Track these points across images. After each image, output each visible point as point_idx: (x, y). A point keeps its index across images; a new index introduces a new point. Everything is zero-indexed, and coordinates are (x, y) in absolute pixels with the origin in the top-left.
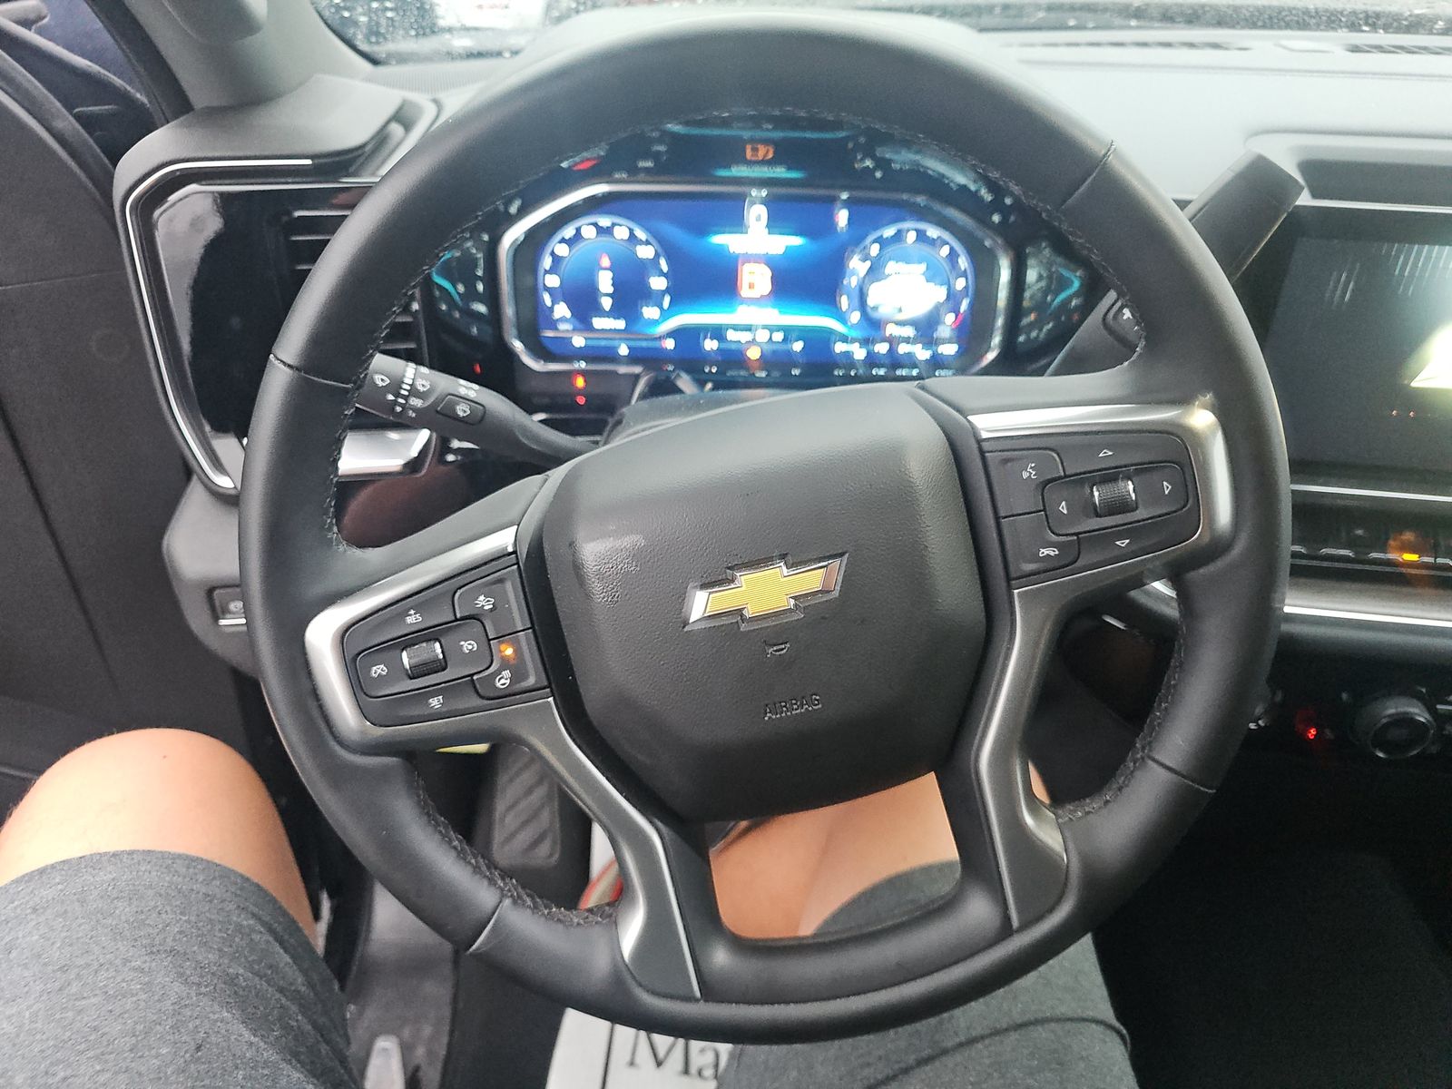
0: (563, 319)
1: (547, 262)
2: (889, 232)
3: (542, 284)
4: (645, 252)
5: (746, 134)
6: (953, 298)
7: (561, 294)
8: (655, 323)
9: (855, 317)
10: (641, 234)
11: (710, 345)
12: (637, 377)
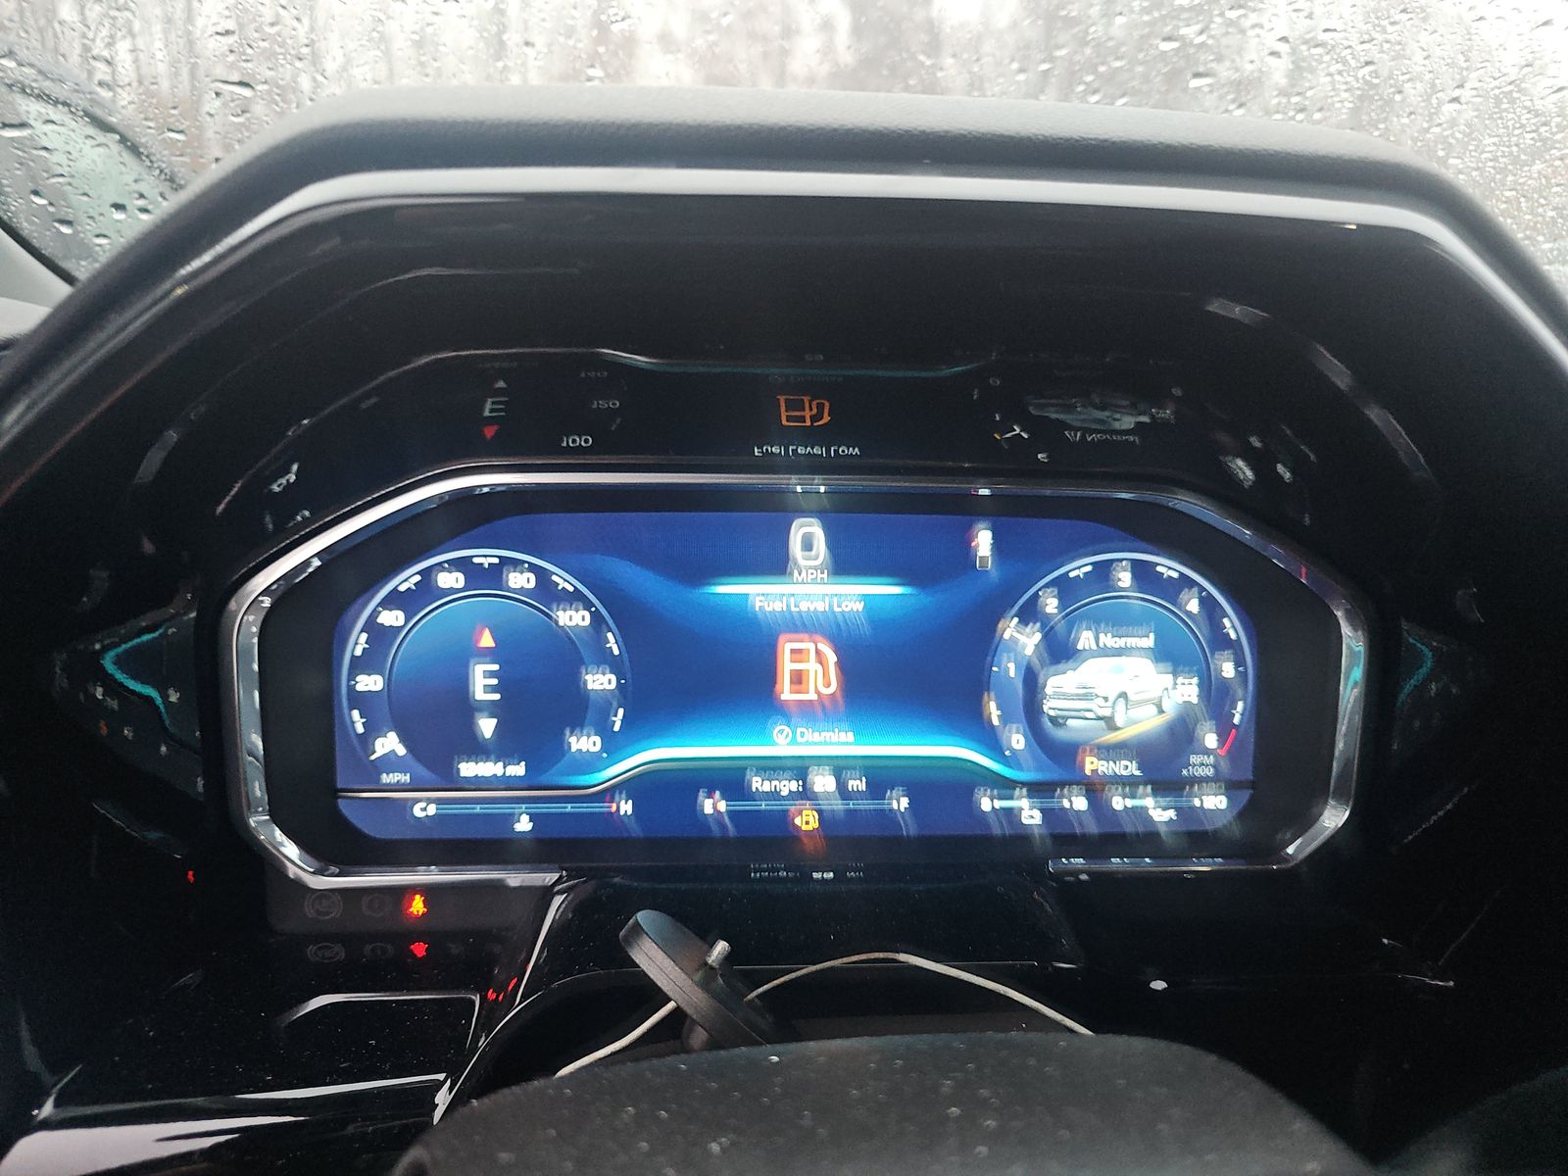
0: (390, 762)
1: (358, 643)
2: (1079, 568)
3: (344, 690)
4: (573, 618)
5: (775, 372)
6: (1215, 695)
7: (382, 712)
8: (590, 763)
9: (1017, 741)
10: (563, 581)
11: (712, 805)
12: (546, 894)
